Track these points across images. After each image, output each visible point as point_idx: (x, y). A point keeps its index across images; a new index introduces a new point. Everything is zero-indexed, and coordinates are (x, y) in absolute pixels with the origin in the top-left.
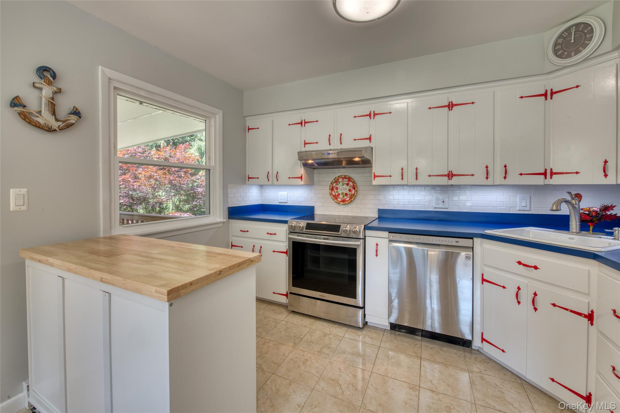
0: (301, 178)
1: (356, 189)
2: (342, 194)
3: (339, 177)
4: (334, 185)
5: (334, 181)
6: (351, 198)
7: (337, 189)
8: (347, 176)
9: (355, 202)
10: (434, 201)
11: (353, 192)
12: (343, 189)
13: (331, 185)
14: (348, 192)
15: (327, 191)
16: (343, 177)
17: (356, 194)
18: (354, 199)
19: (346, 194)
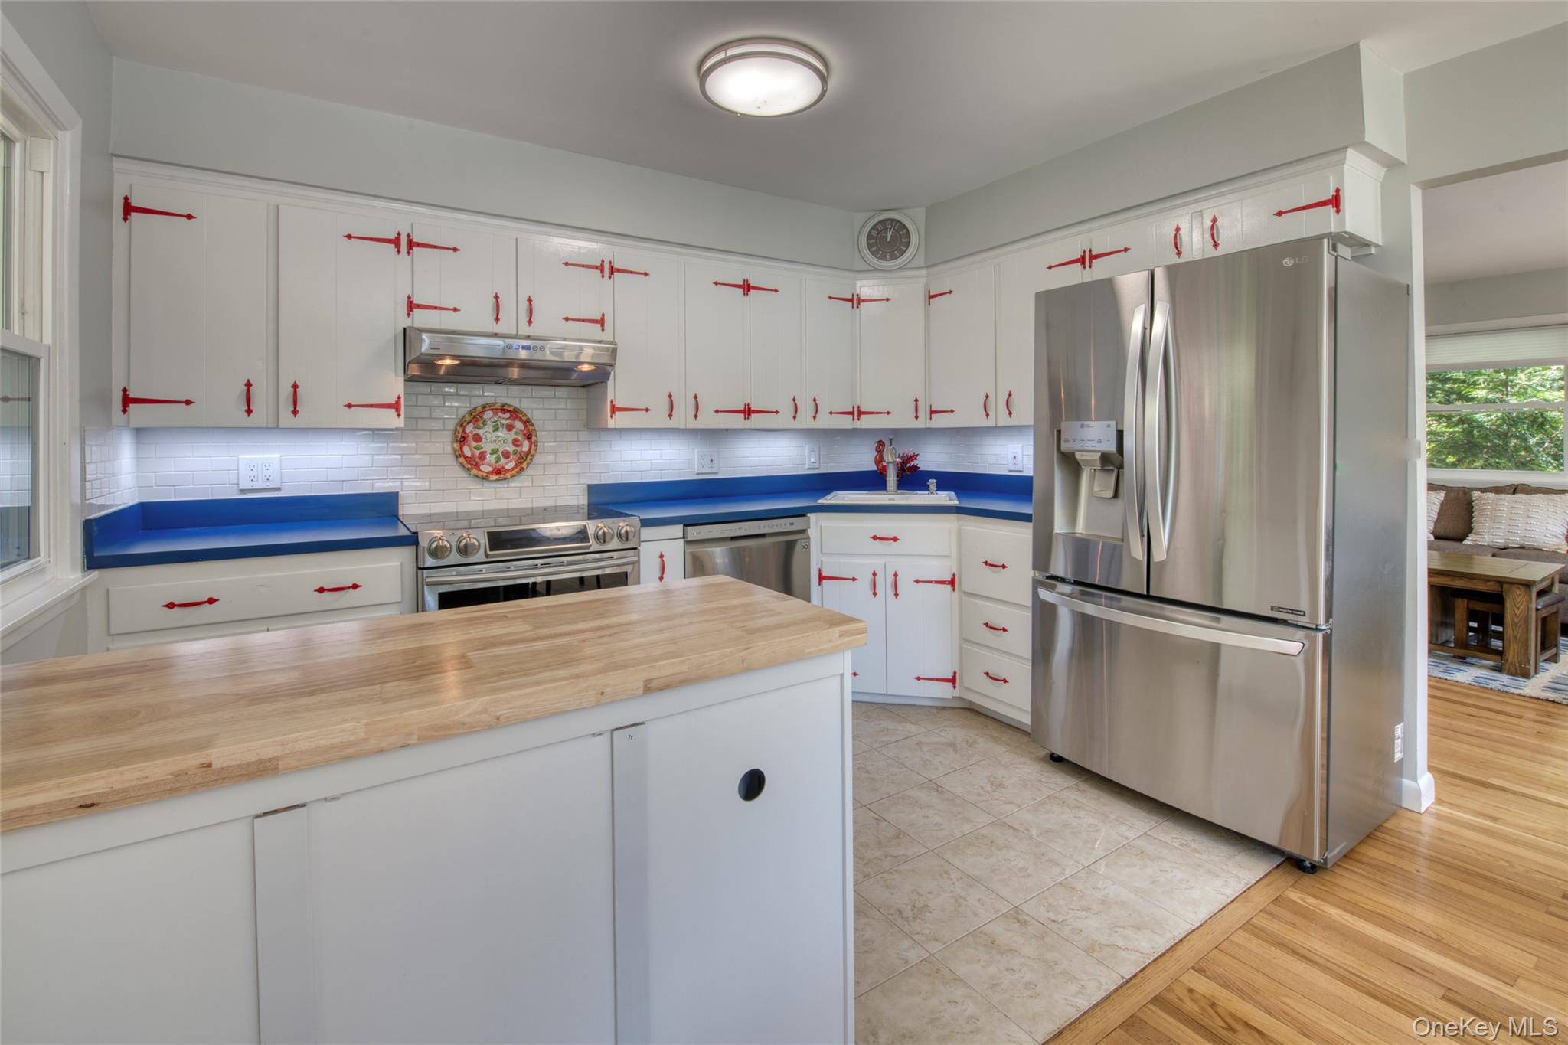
0: (396, 406)
1: (534, 439)
2: (494, 452)
3: (484, 407)
4: (470, 428)
5: (468, 418)
6: (522, 463)
7: (478, 439)
8: (509, 406)
9: (529, 472)
10: (696, 460)
11: (526, 447)
12: (495, 439)
13: (460, 429)
14: (510, 448)
15: (444, 445)
16: (496, 409)
17: (533, 452)
18: (528, 464)
19: (506, 455)
